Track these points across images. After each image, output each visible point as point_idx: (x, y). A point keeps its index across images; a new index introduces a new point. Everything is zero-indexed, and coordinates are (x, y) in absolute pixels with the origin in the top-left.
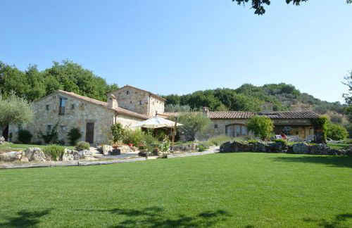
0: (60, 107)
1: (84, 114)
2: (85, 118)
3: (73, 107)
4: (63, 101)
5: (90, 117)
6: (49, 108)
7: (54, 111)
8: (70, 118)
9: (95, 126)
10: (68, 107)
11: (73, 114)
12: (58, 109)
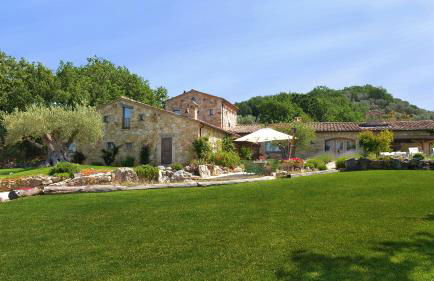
0: (124, 118)
1: (158, 126)
2: (159, 132)
3: (141, 118)
4: (127, 111)
5: (166, 131)
6: (108, 120)
7: (117, 124)
8: (138, 133)
9: (173, 142)
10: (135, 119)
11: (143, 127)
12: (121, 121)
